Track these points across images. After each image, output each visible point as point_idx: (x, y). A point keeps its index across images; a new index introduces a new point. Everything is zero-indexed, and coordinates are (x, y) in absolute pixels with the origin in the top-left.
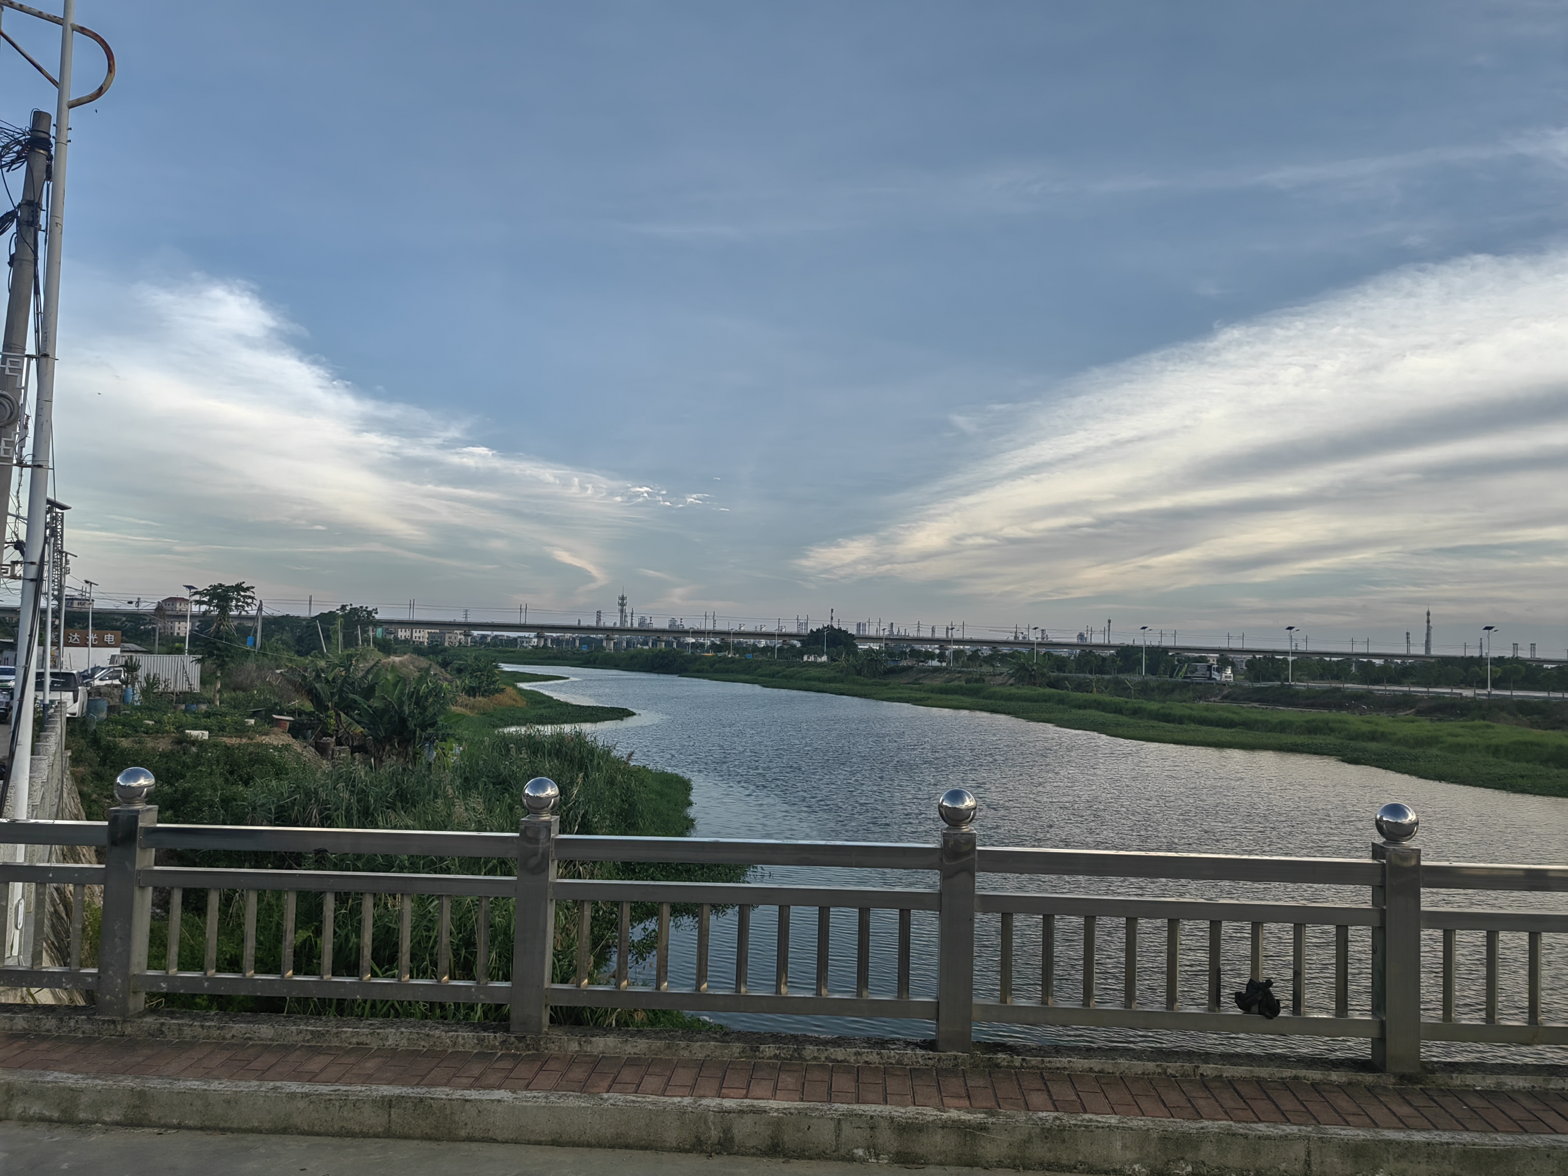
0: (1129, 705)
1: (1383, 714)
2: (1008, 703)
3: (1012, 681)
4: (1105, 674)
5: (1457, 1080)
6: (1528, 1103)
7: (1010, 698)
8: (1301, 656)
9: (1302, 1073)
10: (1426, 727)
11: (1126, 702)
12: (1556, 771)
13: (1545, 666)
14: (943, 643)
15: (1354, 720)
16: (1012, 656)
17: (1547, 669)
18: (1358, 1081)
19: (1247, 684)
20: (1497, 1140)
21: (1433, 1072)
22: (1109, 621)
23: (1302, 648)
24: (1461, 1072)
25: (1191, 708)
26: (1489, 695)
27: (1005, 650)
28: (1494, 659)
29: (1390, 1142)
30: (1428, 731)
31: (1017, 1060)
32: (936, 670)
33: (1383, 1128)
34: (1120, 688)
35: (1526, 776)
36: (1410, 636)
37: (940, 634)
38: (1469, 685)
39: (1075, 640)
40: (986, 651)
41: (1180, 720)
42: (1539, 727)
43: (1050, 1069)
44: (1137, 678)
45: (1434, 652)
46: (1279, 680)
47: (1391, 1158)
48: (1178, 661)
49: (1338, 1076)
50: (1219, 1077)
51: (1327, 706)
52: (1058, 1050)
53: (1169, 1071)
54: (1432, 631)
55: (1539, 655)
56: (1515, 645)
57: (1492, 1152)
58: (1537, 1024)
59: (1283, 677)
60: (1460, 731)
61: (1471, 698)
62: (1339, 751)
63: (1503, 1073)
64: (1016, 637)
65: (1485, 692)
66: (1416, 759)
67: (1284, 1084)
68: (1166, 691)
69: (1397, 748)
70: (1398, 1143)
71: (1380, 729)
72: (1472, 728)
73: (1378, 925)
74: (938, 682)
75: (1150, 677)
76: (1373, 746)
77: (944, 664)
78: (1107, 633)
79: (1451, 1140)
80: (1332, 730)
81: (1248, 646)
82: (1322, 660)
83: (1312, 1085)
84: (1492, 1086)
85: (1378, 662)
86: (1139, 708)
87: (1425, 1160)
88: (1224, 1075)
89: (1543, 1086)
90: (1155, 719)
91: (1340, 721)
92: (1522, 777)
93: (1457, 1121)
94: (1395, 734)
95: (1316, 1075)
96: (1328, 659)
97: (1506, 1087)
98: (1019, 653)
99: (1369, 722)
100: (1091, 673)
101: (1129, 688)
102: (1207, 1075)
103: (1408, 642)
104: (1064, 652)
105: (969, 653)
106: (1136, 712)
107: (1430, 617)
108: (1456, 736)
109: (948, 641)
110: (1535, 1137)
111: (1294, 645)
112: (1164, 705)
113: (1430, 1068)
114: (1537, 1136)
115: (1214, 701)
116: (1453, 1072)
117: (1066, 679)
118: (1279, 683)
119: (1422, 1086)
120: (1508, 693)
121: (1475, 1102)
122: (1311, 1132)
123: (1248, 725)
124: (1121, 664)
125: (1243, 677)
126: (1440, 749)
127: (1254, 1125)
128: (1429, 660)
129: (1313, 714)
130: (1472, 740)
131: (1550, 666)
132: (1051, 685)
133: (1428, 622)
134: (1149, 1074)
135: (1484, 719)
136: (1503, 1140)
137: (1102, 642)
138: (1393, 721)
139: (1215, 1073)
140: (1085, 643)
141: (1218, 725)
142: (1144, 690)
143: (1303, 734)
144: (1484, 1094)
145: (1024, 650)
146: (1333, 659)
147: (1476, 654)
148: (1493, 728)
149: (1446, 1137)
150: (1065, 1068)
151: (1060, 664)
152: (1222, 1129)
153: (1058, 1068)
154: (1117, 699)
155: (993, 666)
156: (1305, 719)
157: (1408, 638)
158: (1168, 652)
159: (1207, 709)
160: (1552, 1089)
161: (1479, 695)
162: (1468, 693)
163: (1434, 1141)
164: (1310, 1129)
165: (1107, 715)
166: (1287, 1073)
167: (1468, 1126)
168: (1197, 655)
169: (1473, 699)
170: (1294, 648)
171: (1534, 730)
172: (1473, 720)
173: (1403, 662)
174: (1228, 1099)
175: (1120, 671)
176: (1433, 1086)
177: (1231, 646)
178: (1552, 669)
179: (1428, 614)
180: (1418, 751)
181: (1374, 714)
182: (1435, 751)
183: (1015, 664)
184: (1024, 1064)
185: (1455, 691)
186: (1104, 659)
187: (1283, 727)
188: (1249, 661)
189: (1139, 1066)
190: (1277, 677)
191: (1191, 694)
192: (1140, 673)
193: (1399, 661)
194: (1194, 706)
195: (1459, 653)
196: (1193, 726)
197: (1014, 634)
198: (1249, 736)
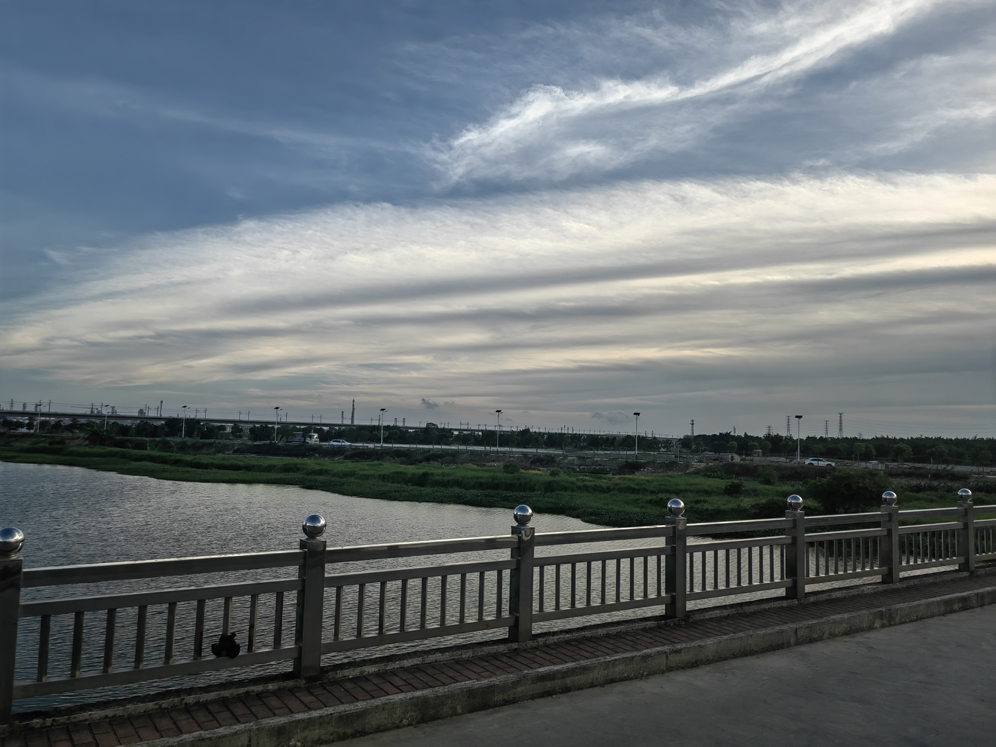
0: (172, 458)
1: (327, 459)
2: (83, 459)
3: (87, 443)
4: (157, 437)
5: (340, 674)
6: (375, 681)
7: (85, 455)
8: (283, 425)
9: (251, 688)
10: (349, 466)
11: (170, 456)
12: (411, 488)
13: (409, 431)
14: (32, 415)
15: (310, 463)
16: (88, 425)
17: (410, 432)
18: (284, 686)
19: (250, 443)
20: (357, 706)
21: (327, 672)
22: (162, 402)
23: (284, 420)
24: (342, 669)
25: (214, 459)
26: (382, 447)
27: (83, 421)
28: (385, 427)
29: (299, 721)
30: (350, 468)
31: (49, 721)
32: (25, 435)
33: (295, 713)
34: (166, 446)
35: (397, 491)
36: (344, 413)
37: (30, 409)
38: (372, 441)
39: (136, 414)
40: (67, 421)
41: (206, 466)
42: (405, 464)
43: (74, 723)
44: (178, 440)
45: (356, 423)
46: (269, 440)
47: (299, 730)
48: (207, 428)
49: (273, 686)
50: (197, 703)
51: (296, 455)
52: (83, 708)
53: (164, 706)
54: (355, 411)
55: (407, 425)
56: (396, 419)
57: (355, 714)
58: (383, 634)
59: (271, 438)
60: (366, 467)
61: (373, 449)
62: (301, 482)
63: (364, 665)
64: (92, 412)
65: (380, 445)
66: (343, 484)
67: (239, 698)
68: (197, 448)
69: (333, 479)
70: (303, 720)
71: (325, 468)
72: (373, 465)
73: (300, 589)
74: (26, 444)
75: (188, 439)
76: (321, 478)
77: (32, 431)
78: (159, 410)
79: (333, 712)
80: (298, 469)
81: (251, 419)
82: (295, 427)
83: (257, 694)
84: (358, 674)
85: (326, 428)
86: (179, 460)
87: (318, 727)
88: (201, 700)
89: (384, 669)
90: (189, 467)
91: (303, 464)
92: (395, 491)
93: (337, 698)
94: (333, 470)
95: (259, 688)
96: (298, 427)
97: (366, 673)
98: (94, 423)
99: (319, 464)
100: (146, 437)
101: (173, 446)
102: (189, 703)
103: (342, 417)
104: (128, 423)
105: (53, 423)
106: (177, 462)
107: (355, 403)
108: (364, 470)
109: (36, 414)
110: (377, 700)
111: (279, 418)
112: (196, 457)
113: (325, 671)
114: (379, 699)
115: (229, 454)
116: (337, 670)
117: (128, 440)
118: (269, 442)
119: (320, 682)
120: (390, 445)
121: (349, 686)
122: (252, 726)
123: (248, 468)
124: (168, 430)
125: (247, 438)
126: (356, 478)
127: (216, 730)
128: (353, 427)
129: (288, 460)
130: (372, 472)
131: (412, 431)
132: (117, 445)
133: (353, 406)
134: (149, 711)
135: (378, 460)
136: (361, 705)
137: (156, 415)
138: (332, 463)
139: (195, 701)
140: (143, 416)
141: (230, 469)
142: (183, 448)
143: (281, 472)
144: (355, 680)
145: (98, 421)
146: (302, 427)
147: (376, 423)
148: (383, 465)
149: (330, 710)
150: (87, 720)
151: (124, 430)
152: (195, 738)
153: (81, 721)
154: (164, 454)
155: (72, 432)
156: (284, 463)
157: (342, 415)
158: (200, 423)
159: (224, 459)
160: (389, 669)
161: (377, 447)
162: (371, 446)
163: (323, 715)
164: (252, 724)
165: (156, 465)
166: (242, 690)
167: (343, 701)
168: (219, 424)
169: (374, 449)
170: (279, 420)
171: (402, 466)
172: (373, 461)
173: (339, 429)
174: (201, 716)
175: (167, 435)
176: (327, 680)
177: (241, 419)
178: (413, 432)
179: (354, 401)
180: (345, 479)
181: (322, 459)
182: (352, 479)
183: (89, 430)
184: (55, 724)
185: (365, 445)
186: (156, 427)
187: (270, 469)
188: (251, 428)
189: (141, 707)
190: (268, 438)
191: (213, 450)
192: (181, 436)
193: (337, 428)
194: (215, 457)
195: (368, 423)
196: (214, 470)
197: (90, 410)
198: (249, 475)
